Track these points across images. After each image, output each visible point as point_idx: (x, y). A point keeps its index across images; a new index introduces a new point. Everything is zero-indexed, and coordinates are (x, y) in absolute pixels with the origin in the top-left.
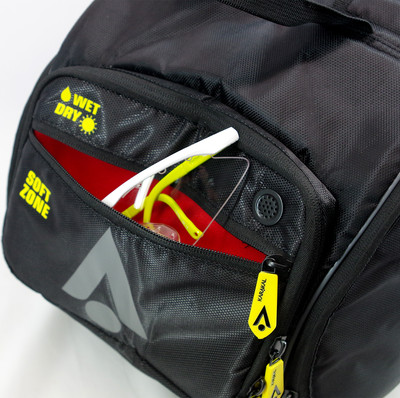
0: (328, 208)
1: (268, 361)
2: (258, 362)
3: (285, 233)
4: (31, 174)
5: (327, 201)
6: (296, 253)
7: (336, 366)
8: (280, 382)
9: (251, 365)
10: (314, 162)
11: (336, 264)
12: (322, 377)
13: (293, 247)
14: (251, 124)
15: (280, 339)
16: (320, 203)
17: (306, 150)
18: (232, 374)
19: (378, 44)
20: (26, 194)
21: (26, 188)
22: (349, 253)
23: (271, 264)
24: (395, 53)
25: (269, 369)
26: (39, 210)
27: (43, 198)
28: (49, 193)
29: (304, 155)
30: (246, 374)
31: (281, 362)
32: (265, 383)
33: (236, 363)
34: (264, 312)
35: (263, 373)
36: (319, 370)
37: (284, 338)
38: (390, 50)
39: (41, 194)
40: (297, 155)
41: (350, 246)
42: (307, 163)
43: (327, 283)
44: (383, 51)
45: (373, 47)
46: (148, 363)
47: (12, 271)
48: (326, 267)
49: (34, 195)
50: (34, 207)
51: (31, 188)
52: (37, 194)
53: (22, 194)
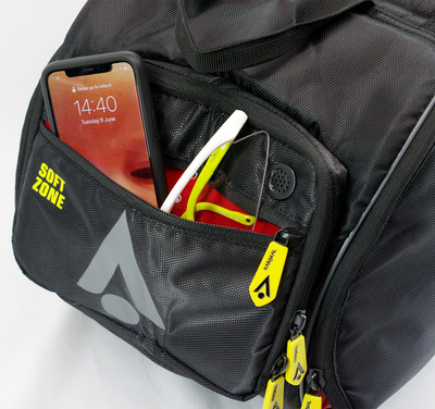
0: (338, 177)
1: (288, 337)
2: (279, 338)
3: (298, 205)
4: (44, 166)
5: (338, 172)
6: (310, 223)
7: (359, 341)
8: (302, 359)
9: (272, 342)
10: (324, 134)
11: (352, 234)
12: (345, 352)
13: (306, 218)
14: (261, 101)
15: (299, 313)
16: (331, 172)
17: (315, 123)
18: (254, 354)
19: (381, 16)
20: (39, 187)
21: (40, 181)
22: (363, 222)
23: (286, 236)
24: (397, 23)
25: (291, 345)
26: (53, 201)
27: (57, 188)
28: (63, 182)
29: (313, 129)
30: (268, 352)
31: (302, 338)
32: (287, 360)
33: (258, 342)
34: (266, 281)
35: (284, 349)
36: (342, 345)
37: (304, 312)
38: (392, 21)
39: (55, 185)
40: (308, 130)
41: (364, 215)
42: (317, 135)
43: (344, 254)
44: (386, 22)
45: (377, 19)
46: (169, 354)
47: (24, 272)
48: (341, 237)
49: (48, 186)
50: (48, 198)
51: (44, 180)
52: (51, 185)
53: (35, 187)
